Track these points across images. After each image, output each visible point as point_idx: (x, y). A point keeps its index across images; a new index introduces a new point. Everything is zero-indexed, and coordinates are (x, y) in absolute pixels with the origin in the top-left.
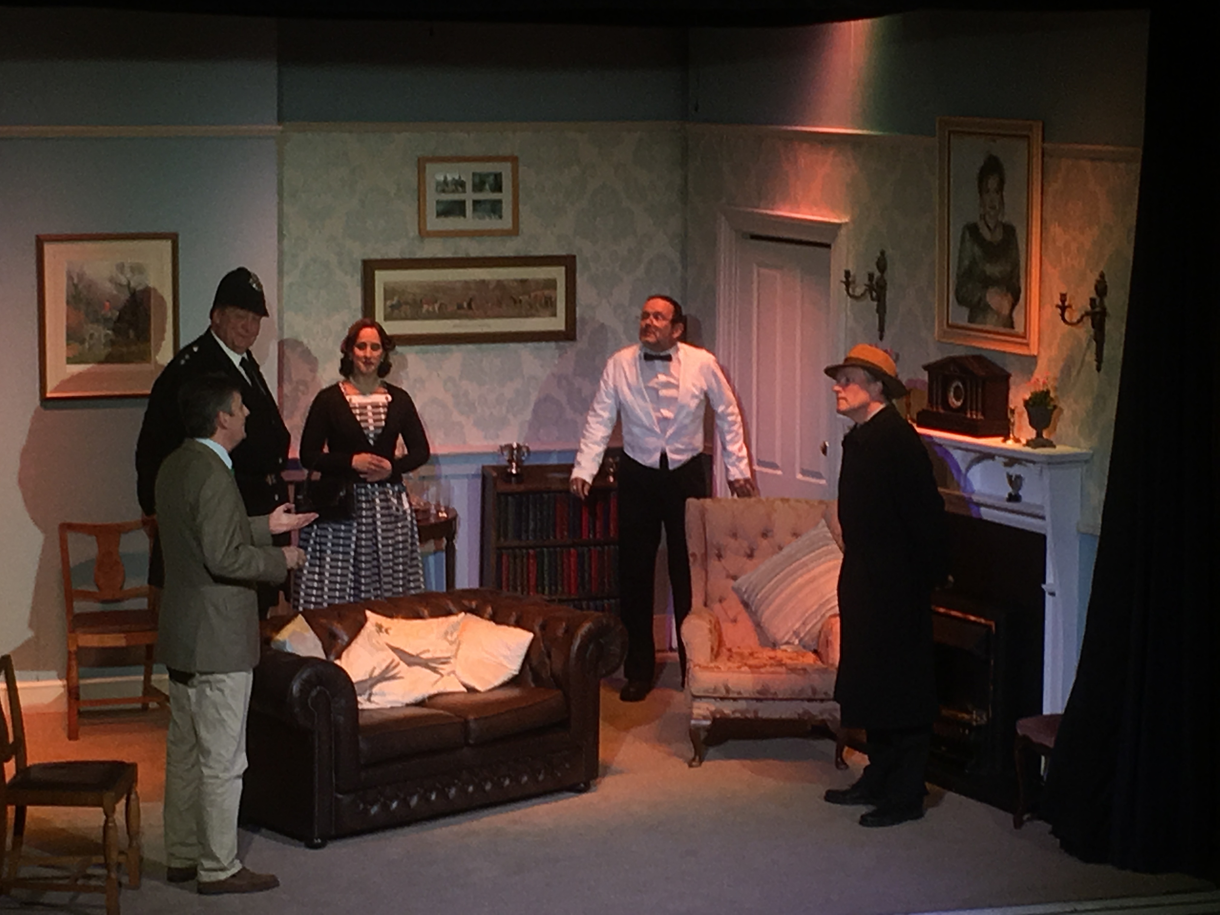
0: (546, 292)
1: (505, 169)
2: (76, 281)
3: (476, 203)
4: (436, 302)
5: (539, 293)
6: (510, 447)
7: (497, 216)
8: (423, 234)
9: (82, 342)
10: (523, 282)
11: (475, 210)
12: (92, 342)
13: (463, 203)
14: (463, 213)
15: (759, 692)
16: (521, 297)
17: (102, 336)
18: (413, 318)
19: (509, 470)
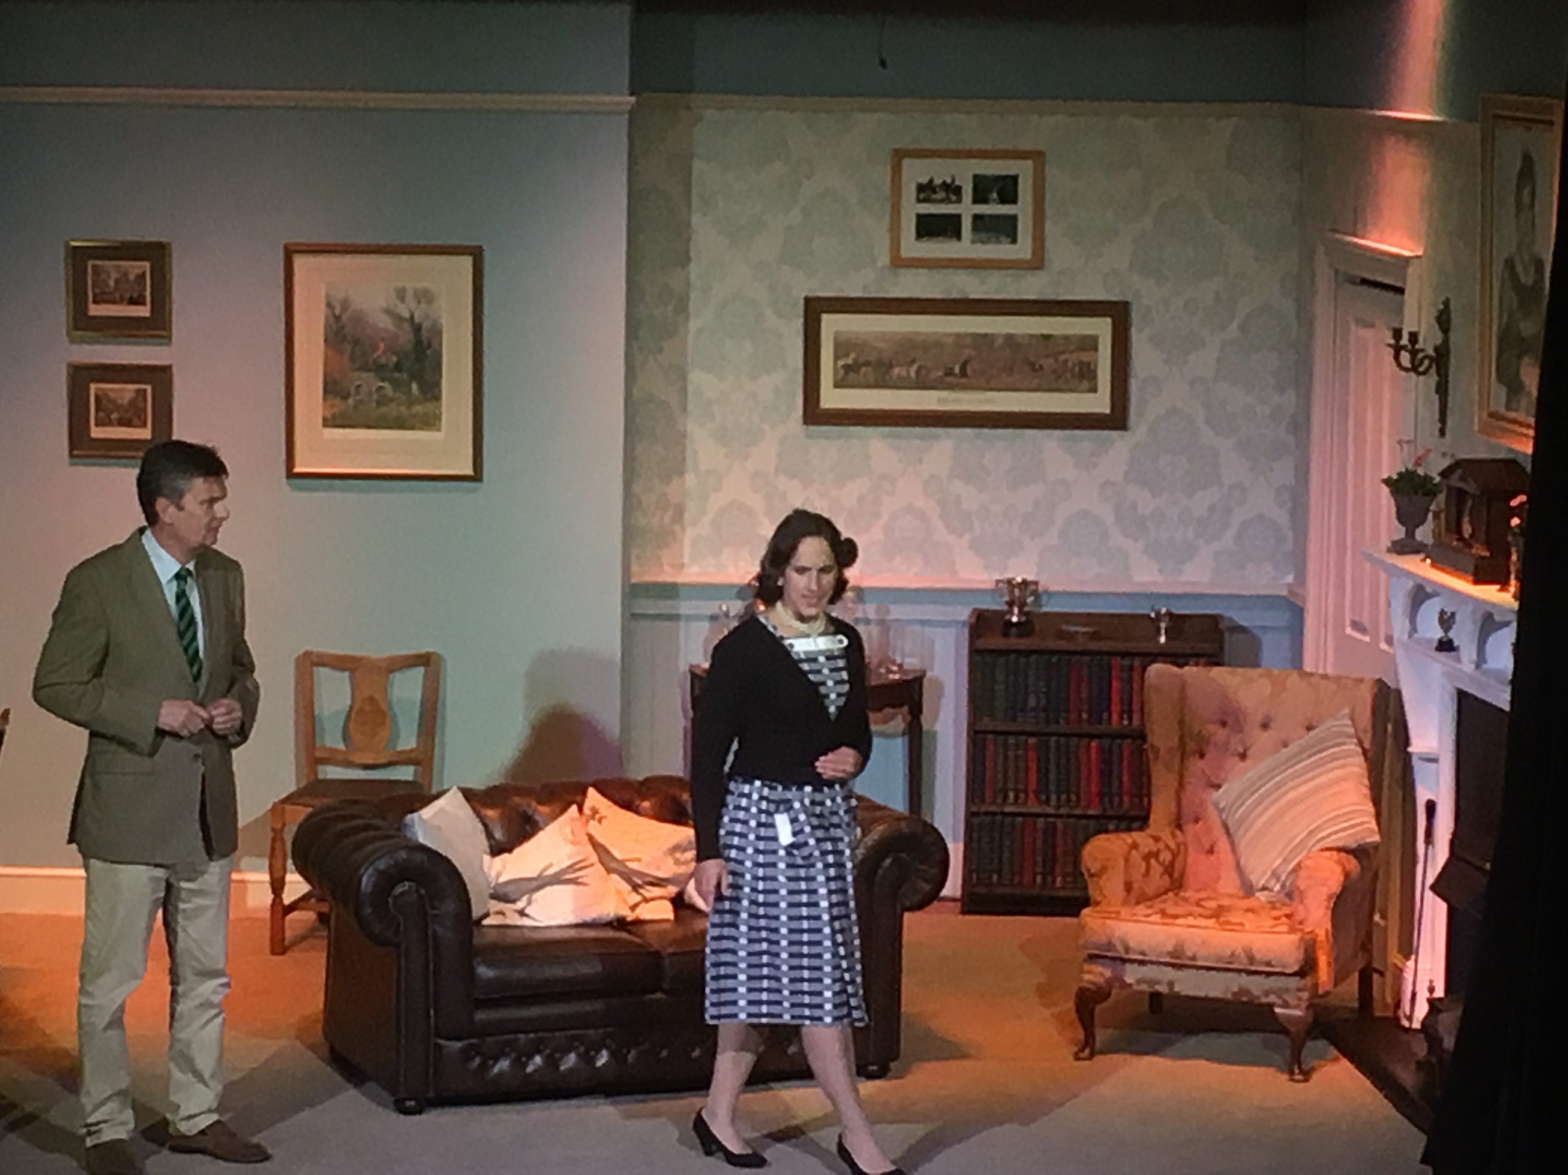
0: (1085, 357)
1: (1023, 170)
2: (337, 311)
3: (977, 218)
4: (913, 362)
5: (1073, 358)
6: (1009, 582)
7: (1009, 240)
8: (898, 263)
9: (345, 397)
10: (1047, 337)
11: (975, 228)
12: (358, 398)
13: (957, 218)
14: (957, 234)
15: (1171, 954)
16: (1042, 362)
17: (374, 389)
18: (876, 386)
19: (1007, 617)
